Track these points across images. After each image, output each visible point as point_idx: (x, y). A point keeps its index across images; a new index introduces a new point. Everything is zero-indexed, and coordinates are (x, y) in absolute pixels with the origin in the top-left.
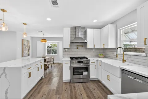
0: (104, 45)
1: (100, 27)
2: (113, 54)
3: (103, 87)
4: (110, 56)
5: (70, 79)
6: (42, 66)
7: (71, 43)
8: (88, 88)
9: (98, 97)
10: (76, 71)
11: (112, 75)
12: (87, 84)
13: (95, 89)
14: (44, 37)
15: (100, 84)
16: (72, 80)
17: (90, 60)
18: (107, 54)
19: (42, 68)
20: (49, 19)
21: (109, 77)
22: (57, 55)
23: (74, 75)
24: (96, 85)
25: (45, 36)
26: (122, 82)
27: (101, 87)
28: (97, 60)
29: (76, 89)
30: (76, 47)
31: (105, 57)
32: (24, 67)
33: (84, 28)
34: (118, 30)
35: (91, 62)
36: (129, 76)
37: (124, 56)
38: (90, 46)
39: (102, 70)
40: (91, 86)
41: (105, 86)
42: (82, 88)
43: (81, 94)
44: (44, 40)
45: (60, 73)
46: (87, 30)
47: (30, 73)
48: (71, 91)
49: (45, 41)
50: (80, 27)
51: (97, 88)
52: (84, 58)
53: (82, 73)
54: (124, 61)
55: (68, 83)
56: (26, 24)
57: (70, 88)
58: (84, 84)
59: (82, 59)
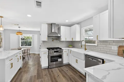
0: (72, 38)
1: (70, 26)
2: (78, 45)
3: (72, 68)
4: (77, 46)
5: (48, 66)
6: (21, 57)
7: (48, 36)
8: (62, 70)
9: (71, 75)
10: (53, 59)
11: (79, 59)
12: (61, 67)
13: (67, 71)
14: (19, 30)
15: (70, 66)
16: (49, 66)
17: (63, 50)
18: (75, 45)
19: (21, 59)
20: (29, 16)
21: (77, 60)
22: (32, 46)
23: (51, 62)
24: (68, 68)
25: (21, 29)
26: (85, 63)
27: (71, 68)
28: (68, 50)
29: (54, 72)
30: (52, 40)
31: (73, 47)
32: (7, 58)
33: (58, 25)
34: (82, 29)
35: (64, 51)
36: (89, 59)
37: (86, 46)
38: (63, 39)
39: (72, 56)
40: (65, 69)
41: (74, 68)
42: (58, 71)
43: (58, 75)
44: (19, 32)
45: (37, 62)
46: (60, 27)
47: (12, 64)
48: (50, 74)
49: (21, 33)
50: (55, 24)
51: (69, 70)
52: (59, 48)
53: (58, 60)
54: (86, 49)
55: (46, 69)
56: (3, 17)
57: (49, 72)
58: (59, 68)
59: (57, 49)
